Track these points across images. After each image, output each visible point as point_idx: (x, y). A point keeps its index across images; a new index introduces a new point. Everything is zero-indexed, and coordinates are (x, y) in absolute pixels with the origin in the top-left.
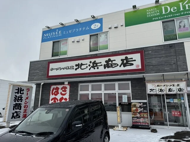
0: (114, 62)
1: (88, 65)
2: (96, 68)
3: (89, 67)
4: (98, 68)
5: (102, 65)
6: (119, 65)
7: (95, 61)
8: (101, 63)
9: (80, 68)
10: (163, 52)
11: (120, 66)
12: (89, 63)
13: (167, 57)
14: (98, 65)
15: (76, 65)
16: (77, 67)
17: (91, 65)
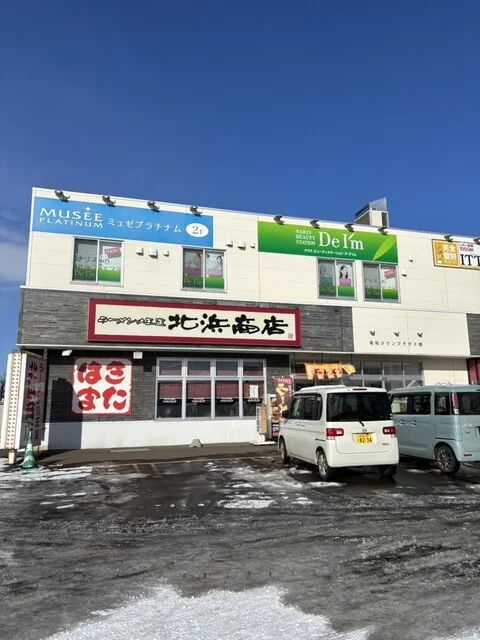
0: (251, 323)
1: (198, 322)
2: (216, 329)
3: (201, 327)
4: (220, 331)
5: (228, 326)
6: (262, 329)
7: (215, 316)
8: (226, 320)
9: (180, 326)
10: (326, 317)
11: (263, 332)
12: (201, 318)
13: (330, 326)
14: (221, 323)
15: (171, 318)
16: (174, 322)
17: (207, 322)
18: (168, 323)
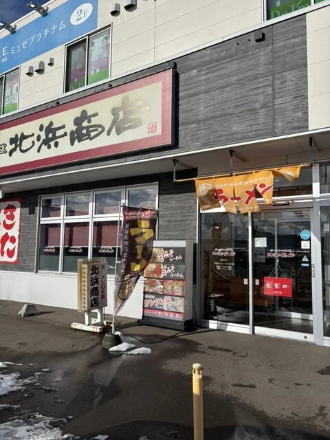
0: (94, 121)
1: (35, 138)
2: (52, 143)
3: (38, 144)
4: (56, 145)
5: (65, 134)
7: (51, 123)
8: (63, 127)
9: (18, 148)
11: (109, 134)
12: (37, 132)
13: (241, 83)
14: (59, 133)
15: (12, 141)
16: (13, 146)
17: (43, 137)
18: (9, 147)
